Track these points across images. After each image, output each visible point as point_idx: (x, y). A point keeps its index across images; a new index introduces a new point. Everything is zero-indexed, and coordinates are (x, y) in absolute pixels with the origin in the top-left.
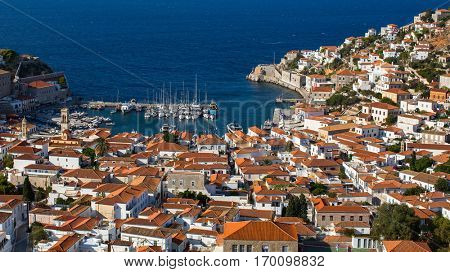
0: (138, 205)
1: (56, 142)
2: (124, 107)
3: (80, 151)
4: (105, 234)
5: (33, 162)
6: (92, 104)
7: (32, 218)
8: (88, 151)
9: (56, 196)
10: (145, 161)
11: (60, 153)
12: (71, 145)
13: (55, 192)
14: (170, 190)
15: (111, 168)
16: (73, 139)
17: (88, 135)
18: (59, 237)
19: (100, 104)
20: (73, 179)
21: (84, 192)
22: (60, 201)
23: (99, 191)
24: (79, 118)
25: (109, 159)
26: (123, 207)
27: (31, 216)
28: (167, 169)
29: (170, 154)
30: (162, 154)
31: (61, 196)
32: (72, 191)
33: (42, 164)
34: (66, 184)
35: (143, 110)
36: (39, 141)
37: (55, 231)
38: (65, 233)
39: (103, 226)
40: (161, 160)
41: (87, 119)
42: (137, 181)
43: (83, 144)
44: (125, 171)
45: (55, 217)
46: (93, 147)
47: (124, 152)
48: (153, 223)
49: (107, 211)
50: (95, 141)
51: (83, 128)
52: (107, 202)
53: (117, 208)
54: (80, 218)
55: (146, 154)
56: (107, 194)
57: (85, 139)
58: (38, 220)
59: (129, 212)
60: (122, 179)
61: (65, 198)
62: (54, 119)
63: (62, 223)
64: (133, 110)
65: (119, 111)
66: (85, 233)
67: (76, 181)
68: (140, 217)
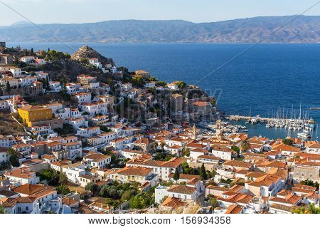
0: (276, 187)
1: (214, 140)
2: (254, 120)
3: (230, 148)
4: (257, 206)
5: (202, 154)
6: (232, 117)
7: (207, 192)
8: (235, 149)
9: (220, 177)
10: (274, 157)
11: (219, 149)
12: (223, 143)
13: (218, 174)
14: (295, 178)
15: (253, 160)
16: (224, 140)
17: (233, 137)
18: (228, 206)
19: (237, 117)
20: (230, 167)
21: (238, 176)
22: (222, 181)
23: (249, 176)
24: (225, 125)
25: (250, 154)
26: (266, 188)
27: (207, 190)
28: (289, 164)
29: (288, 153)
30: (283, 152)
31: (223, 178)
32: (229, 175)
33: (207, 155)
34: (226, 170)
35: (265, 122)
36: (203, 140)
37: (224, 202)
38: (231, 204)
39: (255, 201)
40: (285, 157)
41: (230, 126)
42: (273, 171)
43: (231, 143)
44: (262, 164)
45: (223, 192)
46: (237, 145)
47: (258, 150)
48: (289, 201)
49: (255, 190)
50: (239, 141)
51: (229, 132)
52: (256, 184)
53: (262, 189)
54: (239, 194)
55: (274, 152)
56: (254, 179)
57: (232, 140)
58: (212, 193)
59: (270, 192)
60: (261, 169)
61: (226, 179)
62: (210, 126)
63: (228, 197)
64: (258, 122)
65: (250, 122)
66: (245, 205)
67: (232, 168)
68: (278, 196)
